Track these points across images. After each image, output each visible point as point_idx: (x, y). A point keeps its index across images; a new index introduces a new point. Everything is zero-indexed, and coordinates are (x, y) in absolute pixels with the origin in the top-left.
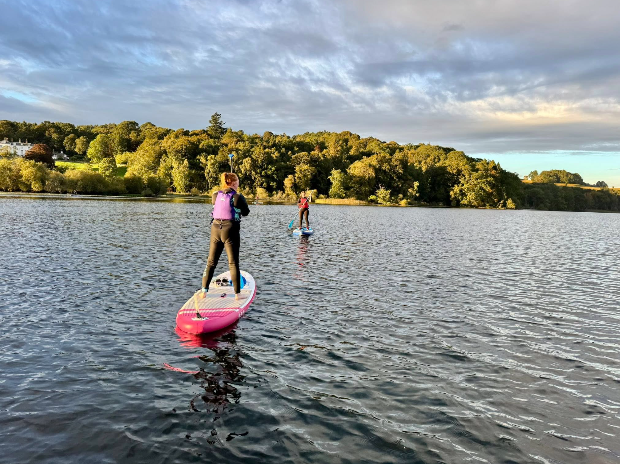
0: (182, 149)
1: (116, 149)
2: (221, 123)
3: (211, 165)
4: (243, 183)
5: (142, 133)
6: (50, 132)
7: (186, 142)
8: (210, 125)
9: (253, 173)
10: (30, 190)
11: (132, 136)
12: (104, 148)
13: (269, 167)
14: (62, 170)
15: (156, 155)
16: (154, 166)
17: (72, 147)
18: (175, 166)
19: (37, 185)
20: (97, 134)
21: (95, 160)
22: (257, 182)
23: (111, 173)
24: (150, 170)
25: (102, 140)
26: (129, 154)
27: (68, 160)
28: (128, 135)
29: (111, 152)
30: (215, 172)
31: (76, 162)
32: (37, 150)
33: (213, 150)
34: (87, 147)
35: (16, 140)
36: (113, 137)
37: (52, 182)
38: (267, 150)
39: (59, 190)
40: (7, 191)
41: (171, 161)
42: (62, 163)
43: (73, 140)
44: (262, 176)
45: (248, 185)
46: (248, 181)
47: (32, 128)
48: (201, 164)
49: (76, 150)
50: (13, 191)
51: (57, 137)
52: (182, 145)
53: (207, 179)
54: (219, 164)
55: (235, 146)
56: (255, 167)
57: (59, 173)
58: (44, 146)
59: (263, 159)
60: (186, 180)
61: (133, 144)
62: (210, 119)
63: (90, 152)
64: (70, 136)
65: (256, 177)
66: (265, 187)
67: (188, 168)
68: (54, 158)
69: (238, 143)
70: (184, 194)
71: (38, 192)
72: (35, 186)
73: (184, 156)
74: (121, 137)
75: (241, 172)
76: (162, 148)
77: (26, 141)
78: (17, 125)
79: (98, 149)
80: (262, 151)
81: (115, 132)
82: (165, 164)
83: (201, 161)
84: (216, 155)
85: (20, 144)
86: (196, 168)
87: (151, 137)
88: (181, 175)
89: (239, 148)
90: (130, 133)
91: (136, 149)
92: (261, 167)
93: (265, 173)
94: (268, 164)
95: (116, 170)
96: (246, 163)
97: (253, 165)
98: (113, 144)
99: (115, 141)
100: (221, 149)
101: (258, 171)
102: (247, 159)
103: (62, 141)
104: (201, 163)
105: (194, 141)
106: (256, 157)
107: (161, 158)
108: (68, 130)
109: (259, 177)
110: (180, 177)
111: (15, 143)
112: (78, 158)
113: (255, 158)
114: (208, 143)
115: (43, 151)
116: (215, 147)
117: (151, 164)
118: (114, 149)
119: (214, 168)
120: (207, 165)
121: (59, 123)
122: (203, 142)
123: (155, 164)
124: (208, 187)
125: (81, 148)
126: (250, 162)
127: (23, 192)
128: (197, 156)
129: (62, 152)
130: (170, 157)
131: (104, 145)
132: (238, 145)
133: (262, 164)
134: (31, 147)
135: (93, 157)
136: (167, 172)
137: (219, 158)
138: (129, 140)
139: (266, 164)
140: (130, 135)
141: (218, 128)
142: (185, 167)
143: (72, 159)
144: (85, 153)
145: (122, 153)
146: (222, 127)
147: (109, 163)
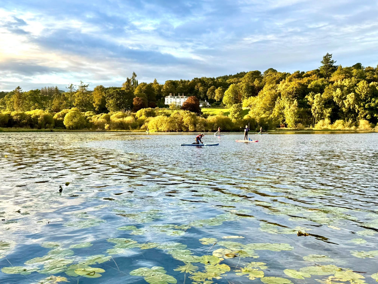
0: (293, 91)
1: (244, 95)
2: (332, 62)
3: (317, 102)
4: (347, 116)
5: (263, 80)
6: (197, 86)
7: (296, 85)
8: (322, 65)
9: (357, 106)
10: (187, 131)
11: (256, 83)
12: (235, 95)
13: (373, 99)
14: (206, 116)
15: (272, 98)
16: (270, 108)
17: (213, 96)
18: (287, 106)
19: (192, 127)
20: (230, 84)
21: (228, 105)
22: (361, 114)
23: (238, 115)
24: (267, 111)
25: (233, 89)
26: (253, 99)
27: (210, 107)
28: (253, 83)
29: (240, 98)
30: (321, 108)
31: (215, 108)
32: (190, 102)
33: (320, 89)
34: (223, 95)
35: (177, 95)
36: (241, 86)
37: (199, 124)
38: (372, 84)
39: (204, 129)
40: (175, 131)
41: (283, 102)
42: (206, 109)
43: (213, 91)
44: (365, 109)
45: (352, 117)
46: (351, 114)
47: (186, 84)
48: (308, 103)
49: (215, 98)
50: (179, 131)
51: (202, 90)
52: (293, 88)
53: (313, 115)
54: (325, 101)
55: (341, 83)
56: (359, 101)
57: (204, 118)
58: (194, 98)
59: (367, 93)
60: (295, 117)
61: (256, 90)
62: (322, 59)
63: (225, 99)
64: (211, 87)
65: (359, 110)
66: (369, 118)
67: (297, 107)
68: (201, 106)
69: (344, 80)
70: (294, 128)
71: (192, 132)
72: (191, 128)
73: (294, 97)
74: (247, 85)
75: (345, 107)
76: (278, 92)
77: (183, 95)
78: (176, 83)
79: (230, 97)
80: (366, 86)
81: (243, 81)
82: (278, 105)
83: (308, 99)
84: (321, 94)
85: (179, 98)
86: (304, 106)
87: (270, 83)
88: (291, 113)
89: (345, 84)
90: (254, 81)
91: (258, 94)
92: (365, 101)
93: (369, 105)
94: (371, 98)
95: (242, 113)
96: (350, 98)
97: (356, 99)
98: (241, 92)
99: (243, 89)
100: (327, 88)
101: (362, 104)
102: (350, 94)
103: (205, 92)
104: (308, 101)
105: (304, 83)
106: (360, 92)
107: (276, 100)
108: (210, 83)
109: (362, 109)
110: (290, 115)
111: (176, 97)
112: (217, 104)
113: (358, 93)
114: (316, 83)
115: (194, 102)
116: (322, 86)
117: (268, 105)
118: (242, 95)
119: (319, 104)
120: (313, 103)
121: (204, 78)
122: (312, 83)
123: (271, 105)
124: (315, 122)
125: (219, 97)
126: (353, 96)
127: (184, 132)
128: (305, 95)
129: (206, 101)
130: (283, 99)
131: (235, 93)
132: (343, 82)
133: (366, 98)
134: (186, 99)
135: (227, 103)
136: (280, 112)
137: (324, 96)
138: (253, 87)
139: (370, 97)
140: (254, 83)
141: (329, 67)
142: (295, 106)
143: (213, 106)
144: (221, 100)
145: (248, 98)
146: (333, 65)
147: (237, 107)
